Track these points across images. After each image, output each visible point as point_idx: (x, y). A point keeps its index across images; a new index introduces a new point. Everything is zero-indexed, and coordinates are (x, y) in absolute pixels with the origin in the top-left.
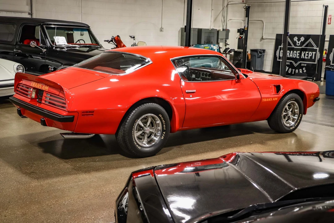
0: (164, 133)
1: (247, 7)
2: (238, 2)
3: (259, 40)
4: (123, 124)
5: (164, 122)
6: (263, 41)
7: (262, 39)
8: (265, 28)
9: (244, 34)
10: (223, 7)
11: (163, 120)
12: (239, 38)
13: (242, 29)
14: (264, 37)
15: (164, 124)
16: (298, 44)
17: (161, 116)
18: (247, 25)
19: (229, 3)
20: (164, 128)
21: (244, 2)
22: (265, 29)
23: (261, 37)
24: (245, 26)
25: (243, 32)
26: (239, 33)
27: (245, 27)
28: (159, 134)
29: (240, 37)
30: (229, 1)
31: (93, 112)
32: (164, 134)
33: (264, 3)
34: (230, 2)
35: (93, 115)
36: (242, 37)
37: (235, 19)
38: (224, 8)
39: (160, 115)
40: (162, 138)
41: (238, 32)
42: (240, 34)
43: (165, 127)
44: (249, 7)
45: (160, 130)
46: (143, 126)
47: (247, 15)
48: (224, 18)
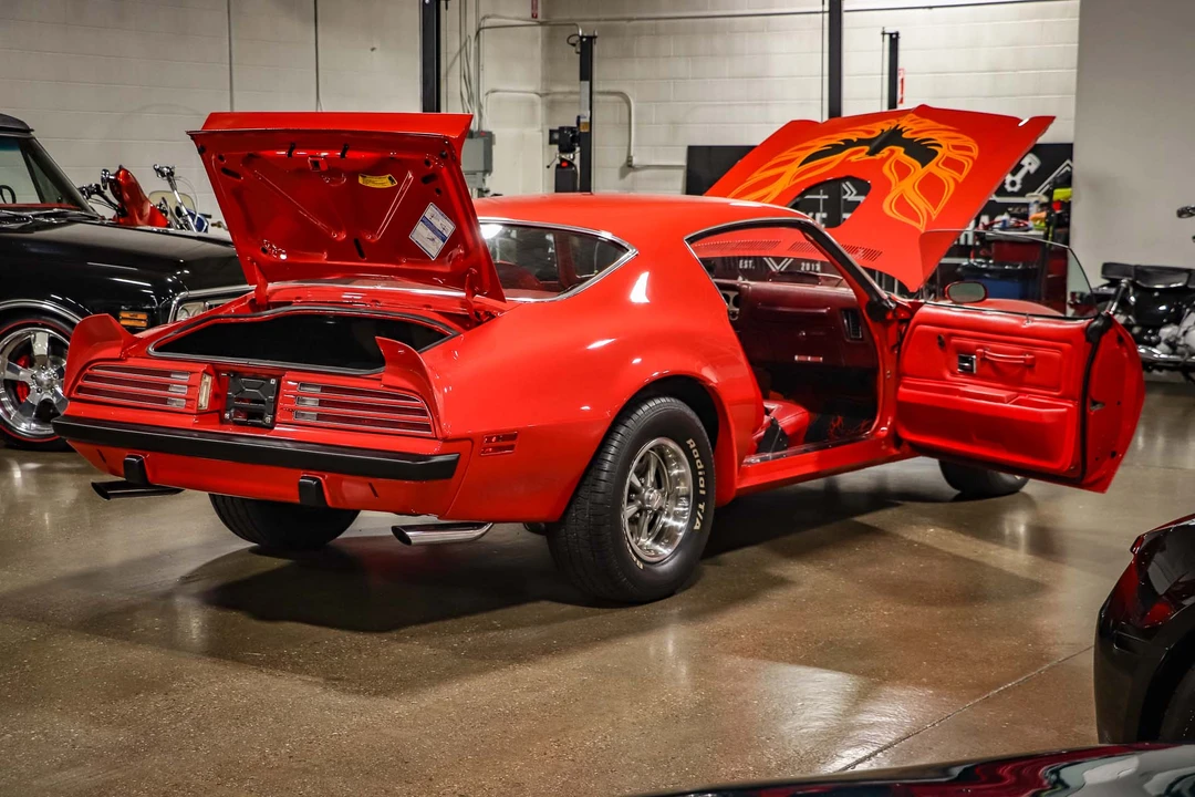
0: (701, 506)
1: (582, 37)
2: (518, 19)
3: (616, 172)
4: (590, 479)
5: (701, 467)
6: (631, 175)
7: (629, 166)
8: (637, 124)
9: (578, 149)
10: (463, 40)
11: (698, 461)
12: (558, 166)
13: (571, 129)
14: (635, 161)
15: (700, 473)
16: (1013, 184)
17: (692, 446)
18: (589, 112)
19: (488, 22)
20: (702, 489)
21: (540, 18)
22: (637, 130)
23: (624, 160)
24: (579, 118)
25: (574, 139)
26: (556, 147)
27: (582, 120)
28: (683, 507)
29: (562, 160)
30: (482, 14)
31: (513, 437)
32: (700, 510)
33: (624, 22)
34: (488, 17)
35: (511, 447)
36: (570, 164)
37: (512, 88)
38: (465, 44)
39: (689, 442)
40: (697, 527)
41: (552, 142)
42: (562, 151)
43: (702, 486)
44: (591, 39)
45: (687, 496)
46: (638, 484)
47: (586, 73)
48: (468, 83)
